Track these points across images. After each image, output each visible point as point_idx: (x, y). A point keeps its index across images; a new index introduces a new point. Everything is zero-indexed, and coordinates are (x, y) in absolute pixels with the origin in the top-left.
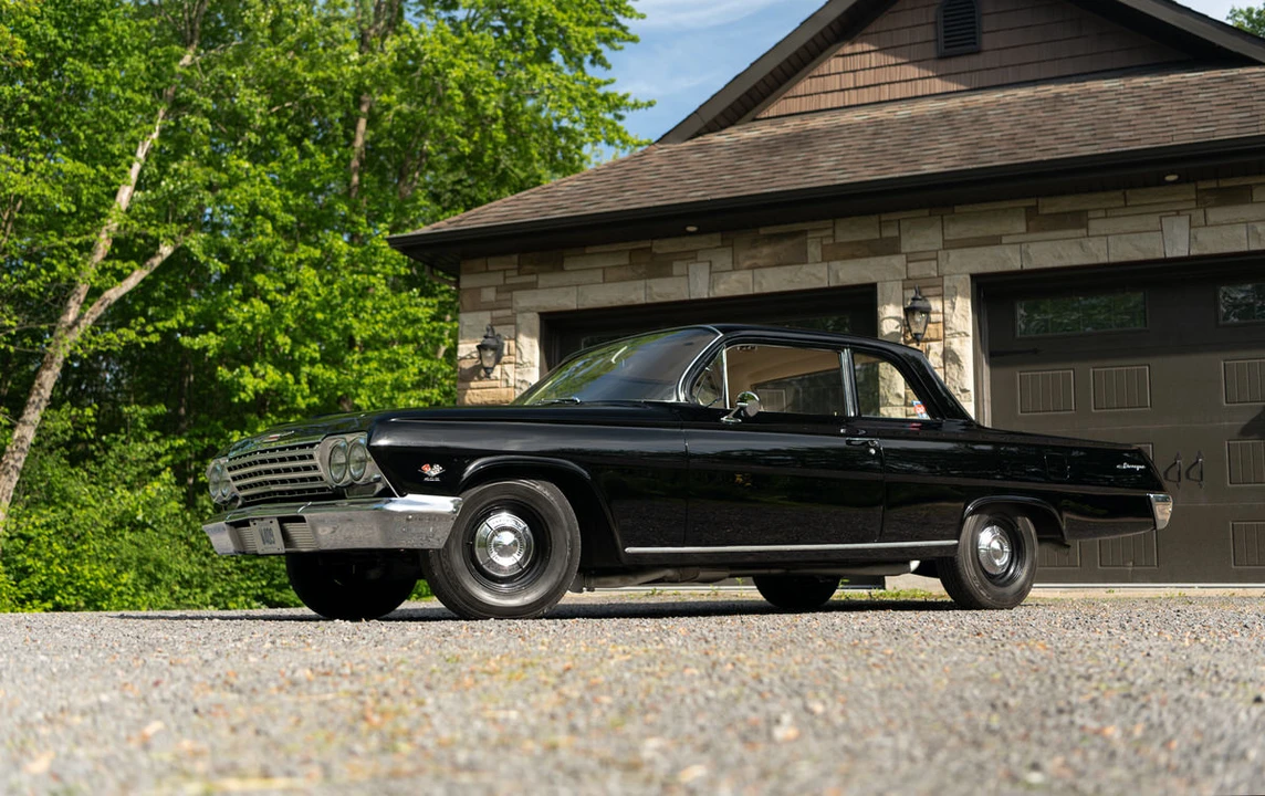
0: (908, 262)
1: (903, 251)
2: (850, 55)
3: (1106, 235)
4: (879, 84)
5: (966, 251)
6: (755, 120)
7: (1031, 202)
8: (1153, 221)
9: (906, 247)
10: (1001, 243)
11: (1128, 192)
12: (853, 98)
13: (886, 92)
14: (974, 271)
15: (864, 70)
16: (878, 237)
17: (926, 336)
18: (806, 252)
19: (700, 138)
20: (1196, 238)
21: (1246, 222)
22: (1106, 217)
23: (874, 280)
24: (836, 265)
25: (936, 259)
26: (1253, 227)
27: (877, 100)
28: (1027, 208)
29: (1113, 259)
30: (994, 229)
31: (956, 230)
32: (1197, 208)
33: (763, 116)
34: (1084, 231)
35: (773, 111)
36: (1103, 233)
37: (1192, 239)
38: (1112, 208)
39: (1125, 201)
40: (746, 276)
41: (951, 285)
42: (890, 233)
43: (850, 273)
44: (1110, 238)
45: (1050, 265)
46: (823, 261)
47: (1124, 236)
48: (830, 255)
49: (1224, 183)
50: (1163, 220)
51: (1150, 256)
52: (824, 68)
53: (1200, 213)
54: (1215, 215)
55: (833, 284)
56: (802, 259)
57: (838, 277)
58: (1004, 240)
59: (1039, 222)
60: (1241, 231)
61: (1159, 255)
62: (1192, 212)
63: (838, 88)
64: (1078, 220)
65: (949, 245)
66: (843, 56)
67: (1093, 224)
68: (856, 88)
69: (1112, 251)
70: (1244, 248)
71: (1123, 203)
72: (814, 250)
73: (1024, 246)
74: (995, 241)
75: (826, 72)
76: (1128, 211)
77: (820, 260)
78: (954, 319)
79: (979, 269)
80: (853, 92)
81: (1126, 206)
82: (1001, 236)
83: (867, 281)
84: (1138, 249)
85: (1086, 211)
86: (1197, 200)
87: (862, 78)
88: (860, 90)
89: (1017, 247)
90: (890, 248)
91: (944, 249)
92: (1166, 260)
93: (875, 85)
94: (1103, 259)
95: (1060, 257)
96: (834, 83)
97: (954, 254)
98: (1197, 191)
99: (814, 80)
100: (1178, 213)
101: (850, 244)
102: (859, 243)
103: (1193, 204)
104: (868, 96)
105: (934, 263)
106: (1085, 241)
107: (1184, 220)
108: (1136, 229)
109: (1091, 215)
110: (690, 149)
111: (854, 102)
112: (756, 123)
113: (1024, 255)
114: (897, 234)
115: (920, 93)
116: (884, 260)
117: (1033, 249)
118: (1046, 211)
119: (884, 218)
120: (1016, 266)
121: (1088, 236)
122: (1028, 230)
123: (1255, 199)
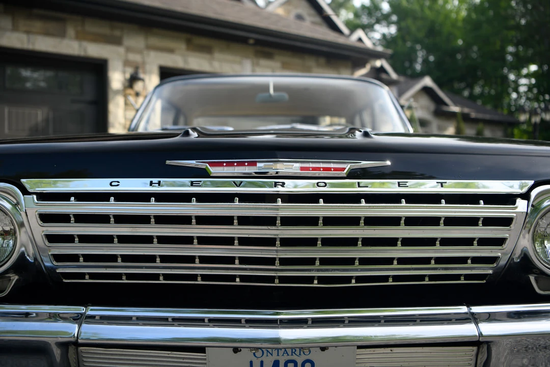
0: (127, 51)
1: (124, 45)
5: (159, 53)
7: (188, 36)
10: (174, 53)
14: (161, 65)
16: (110, 33)
18: (65, 31)
21: (273, 68)
22: (221, 51)
23: (107, 58)
24: (84, 43)
25: (142, 53)
26: (275, 71)
28: (187, 39)
30: (172, 45)
31: (154, 41)
32: (255, 57)
34: (211, 56)
37: (254, 71)
40: (24, 37)
41: (149, 69)
42: (117, 33)
43: (94, 50)
44: (222, 62)
46: (76, 39)
48: (80, 37)
49: (265, 50)
50: (243, 59)
53: (257, 59)
54: (262, 62)
55: (82, 55)
56: (62, 35)
57: (86, 51)
58: (176, 51)
59: (193, 47)
62: (253, 58)
65: (149, 48)
67: (216, 53)
72: (71, 31)
73: (185, 58)
74: (171, 51)
77: (74, 38)
79: (163, 64)
82: (174, 49)
83: (103, 57)
84: (233, 70)
85: (212, 47)
86: (255, 54)
89: (182, 57)
90: (117, 42)
91: (146, 49)
95: (201, 66)
97: (152, 53)
100: (248, 57)
101: (92, 33)
102: (99, 34)
103: (253, 55)
105: (141, 55)
106: (211, 61)
107: (250, 61)
109: (214, 49)
113: (186, 62)
114: (121, 34)
117: (190, 59)
118: (196, 42)
120: (182, 65)
121: (213, 59)
122: (187, 50)
123: (275, 59)
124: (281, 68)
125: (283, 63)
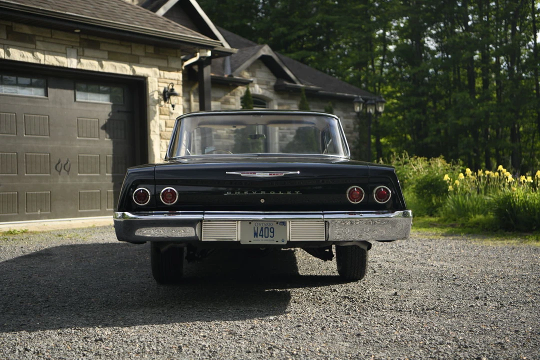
3: (44, 51)
8: (63, 49)
11: (53, 31)
21: (98, 59)
22: (43, 41)
26: (100, 62)
28: (7, 26)
29: (46, 63)
32: (80, 47)
34: (34, 46)
36: (42, 49)
37: (79, 62)
38: (46, 37)
39: (52, 36)
44: (46, 53)
45: (18, 60)
47: (51, 54)
49: (90, 38)
50: (67, 49)
51: (62, 65)
53: (81, 49)
54: (87, 52)
59: (13, 36)
60: (96, 62)
61: (65, 66)
67: (38, 43)
69: (46, 59)
70: (97, 70)
71: (50, 36)
76: (52, 40)
81: (51, 38)
84: (57, 60)
85: (34, 36)
86: (80, 42)
89: (2, 46)
92: (67, 68)
94: (42, 62)
95: (24, 57)
98: (80, 39)
100: (73, 47)
103: (78, 45)
106: (34, 50)
107: (75, 51)
108: (56, 50)
109: (37, 38)
113: (6, 51)
117: (11, 50)
118: (17, 30)
120: (2, 56)
121: (36, 49)
122: (8, 38)
123: (101, 48)
124: (107, 58)
125: (109, 52)
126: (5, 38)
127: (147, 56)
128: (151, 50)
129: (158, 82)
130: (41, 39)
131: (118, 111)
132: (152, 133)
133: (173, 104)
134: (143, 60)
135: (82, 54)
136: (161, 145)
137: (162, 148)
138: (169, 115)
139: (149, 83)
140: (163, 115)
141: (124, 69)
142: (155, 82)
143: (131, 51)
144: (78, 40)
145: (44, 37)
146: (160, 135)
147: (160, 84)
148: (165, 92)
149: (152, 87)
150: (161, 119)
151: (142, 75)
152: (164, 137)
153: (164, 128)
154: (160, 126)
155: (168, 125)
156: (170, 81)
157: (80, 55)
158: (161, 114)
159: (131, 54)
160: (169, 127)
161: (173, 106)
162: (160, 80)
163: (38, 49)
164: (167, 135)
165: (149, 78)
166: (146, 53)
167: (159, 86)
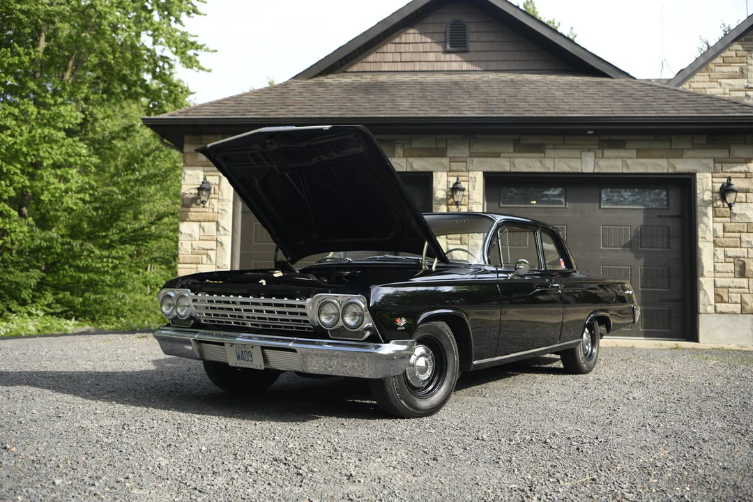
0: (450, 162)
1: (448, 155)
2: (399, 43)
3: (554, 158)
4: (414, 62)
5: (482, 159)
6: (345, 72)
7: (516, 137)
8: (577, 153)
9: (450, 153)
10: (500, 157)
11: (566, 137)
12: (399, 67)
13: (418, 67)
14: (485, 170)
15: (406, 52)
16: (434, 146)
17: (462, 203)
18: (395, 151)
19: (316, 79)
20: (598, 164)
21: (622, 158)
22: (554, 149)
23: (431, 170)
24: (411, 159)
25: (466, 162)
26: (625, 161)
27: (412, 69)
28: (514, 140)
29: (556, 171)
30: (497, 149)
31: (477, 148)
32: (599, 148)
33: (349, 70)
34: (543, 155)
35: (355, 68)
36: (552, 156)
37: (596, 164)
38: (557, 144)
39: (564, 140)
41: (473, 176)
42: (442, 145)
43: (419, 165)
44: (556, 160)
45: (524, 170)
46: (404, 157)
47: (562, 160)
48: (408, 154)
49: (613, 138)
50: (583, 153)
51: (574, 171)
52: (385, 49)
53: (601, 151)
54: (608, 153)
55: (409, 170)
57: (412, 166)
58: (502, 155)
59: (520, 148)
60: (619, 162)
61: (579, 171)
62: (597, 151)
63: (391, 60)
64: (539, 149)
65: (472, 155)
66: (395, 43)
67: (548, 152)
68: (401, 62)
69: (556, 166)
70: (620, 171)
71: (562, 142)
72: (399, 151)
73: (512, 160)
74: (497, 155)
75: (385, 51)
76: (565, 147)
77: (402, 156)
78: (474, 195)
79: (488, 169)
80: (399, 64)
81: (564, 144)
82: (500, 153)
83: (429, 170)
84: (569, 166)
85: (544, 145)
86: (599, 145)
87: (406, 57)
88: (403, 63)
89: (509, 159)
90: (441, 153)
91: (470, 157)
92: (582, 174)
93: (411, 62)
94: (552, 170)
95: (530, 167)
96: (389, 57)
97: (475, 160)
98: (600, 140)
99: (378, 54)
100: (589, 150)
101: (418, 149)
102: (424, 149)
103: (597, 147)
104: (408, 67)
105: (464, 164)
106: (543, 160)
107: (592, 155)
108: (568, 156)
109: (547, 146)
110: (314, 84)
111: (400, 69)
112: (346, 74)
113: (512, 164)
114: (444, 146)
115: (435, 69)
116: (438, 160)
117: (517, 161)
118: (525, 142)
119: (438, 137)
120: (507, 169)
121: (545, 157)
122: (514, 152)
123: (627, 147)
124: (635, 157)
125: (638, 150)
126: (512, 151)
127: (695, 147)
128: (702, 140)
129: (712, 177)
130: (552, 146)
131: (660, 216)
132: (700, 239)
133: (729, 202)
134: (689, 153)
135: (601, 156)
136: (714, 254)
137: (718, 258)
138: (730, 217)
139: (698, 180)
140: (719, 217)
141: (658, 167)
142: (707, 178)
143: (671, 146)
144: (597, 142)
145: (554, 145)
146: (714, 242)
147: (715, 180)
148: (721, 188)
149: (702, 185)
150: (716, 222)
151: (686, 171)
152: (721, 245)
153: (720, 233)
154: (714, 231)
155: (727, 230)
156: (728, 175)
157: (599, 158)
158: (715, 216)
159: (671, 148)
160: (729, 232)
161: (730, 206)
162: (714, 175)
163: (547, 158)
164: (726, 241)
165: (698, 174)
166: (693, 144)
167: (713, 182)
